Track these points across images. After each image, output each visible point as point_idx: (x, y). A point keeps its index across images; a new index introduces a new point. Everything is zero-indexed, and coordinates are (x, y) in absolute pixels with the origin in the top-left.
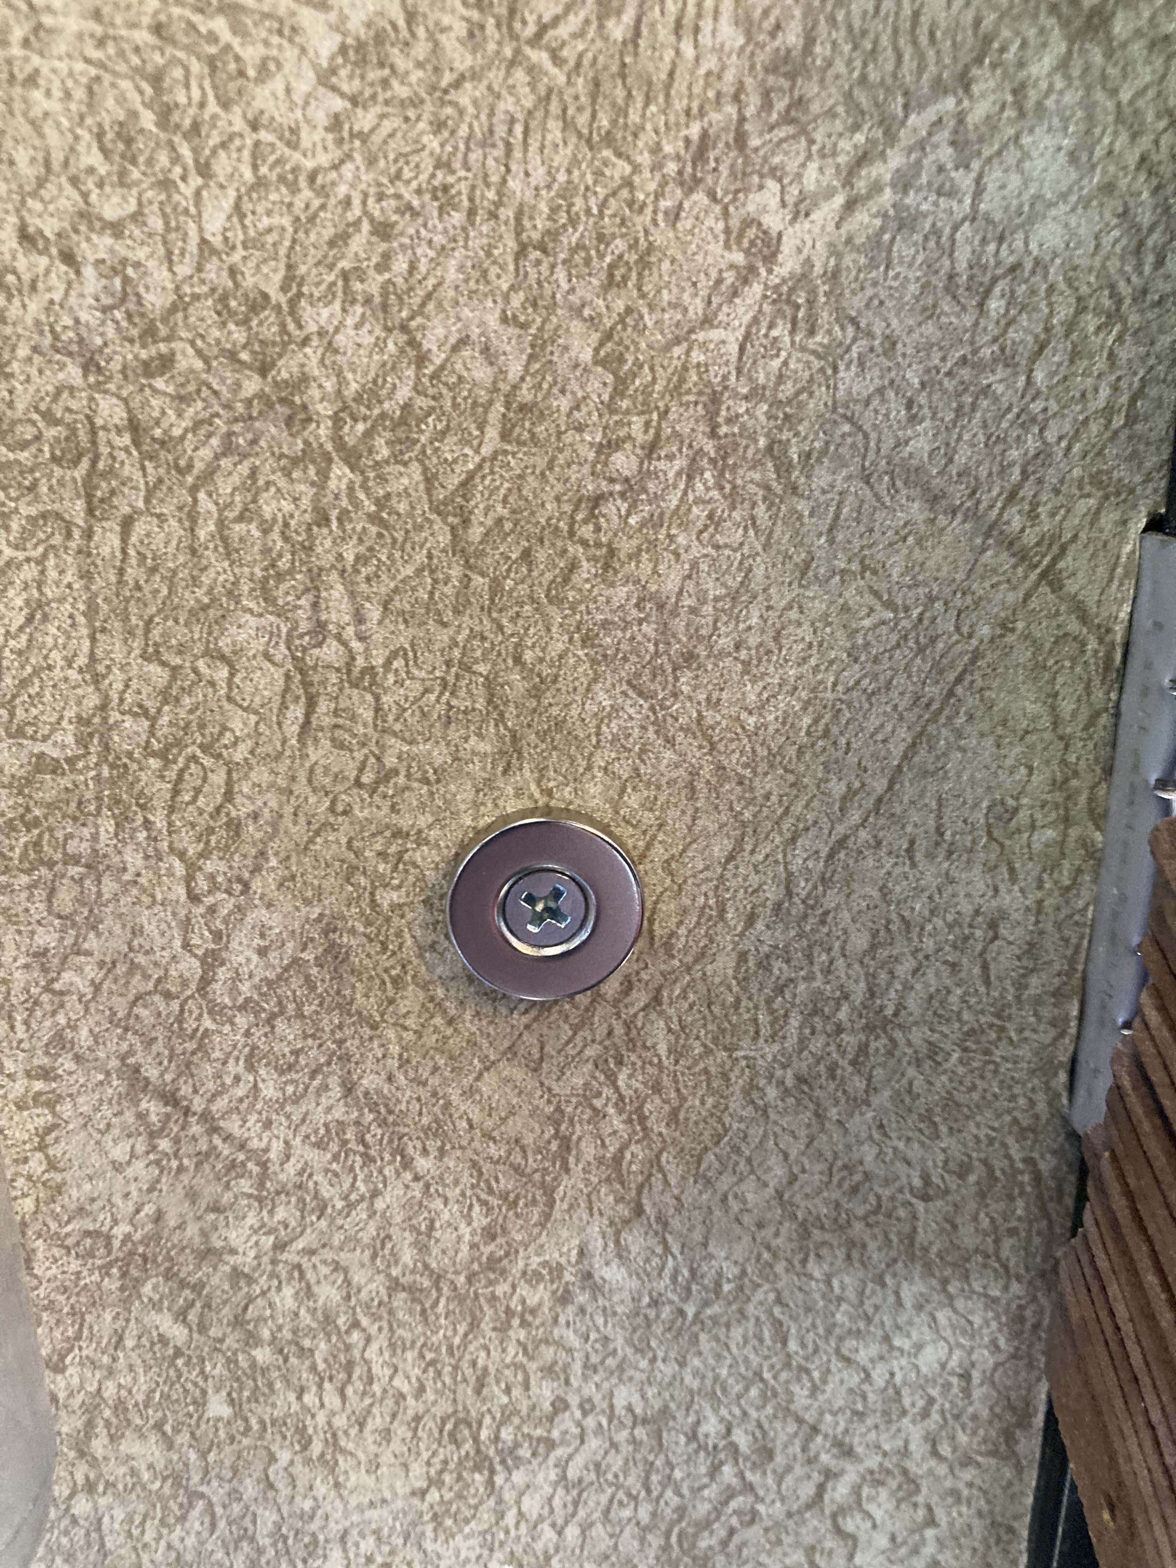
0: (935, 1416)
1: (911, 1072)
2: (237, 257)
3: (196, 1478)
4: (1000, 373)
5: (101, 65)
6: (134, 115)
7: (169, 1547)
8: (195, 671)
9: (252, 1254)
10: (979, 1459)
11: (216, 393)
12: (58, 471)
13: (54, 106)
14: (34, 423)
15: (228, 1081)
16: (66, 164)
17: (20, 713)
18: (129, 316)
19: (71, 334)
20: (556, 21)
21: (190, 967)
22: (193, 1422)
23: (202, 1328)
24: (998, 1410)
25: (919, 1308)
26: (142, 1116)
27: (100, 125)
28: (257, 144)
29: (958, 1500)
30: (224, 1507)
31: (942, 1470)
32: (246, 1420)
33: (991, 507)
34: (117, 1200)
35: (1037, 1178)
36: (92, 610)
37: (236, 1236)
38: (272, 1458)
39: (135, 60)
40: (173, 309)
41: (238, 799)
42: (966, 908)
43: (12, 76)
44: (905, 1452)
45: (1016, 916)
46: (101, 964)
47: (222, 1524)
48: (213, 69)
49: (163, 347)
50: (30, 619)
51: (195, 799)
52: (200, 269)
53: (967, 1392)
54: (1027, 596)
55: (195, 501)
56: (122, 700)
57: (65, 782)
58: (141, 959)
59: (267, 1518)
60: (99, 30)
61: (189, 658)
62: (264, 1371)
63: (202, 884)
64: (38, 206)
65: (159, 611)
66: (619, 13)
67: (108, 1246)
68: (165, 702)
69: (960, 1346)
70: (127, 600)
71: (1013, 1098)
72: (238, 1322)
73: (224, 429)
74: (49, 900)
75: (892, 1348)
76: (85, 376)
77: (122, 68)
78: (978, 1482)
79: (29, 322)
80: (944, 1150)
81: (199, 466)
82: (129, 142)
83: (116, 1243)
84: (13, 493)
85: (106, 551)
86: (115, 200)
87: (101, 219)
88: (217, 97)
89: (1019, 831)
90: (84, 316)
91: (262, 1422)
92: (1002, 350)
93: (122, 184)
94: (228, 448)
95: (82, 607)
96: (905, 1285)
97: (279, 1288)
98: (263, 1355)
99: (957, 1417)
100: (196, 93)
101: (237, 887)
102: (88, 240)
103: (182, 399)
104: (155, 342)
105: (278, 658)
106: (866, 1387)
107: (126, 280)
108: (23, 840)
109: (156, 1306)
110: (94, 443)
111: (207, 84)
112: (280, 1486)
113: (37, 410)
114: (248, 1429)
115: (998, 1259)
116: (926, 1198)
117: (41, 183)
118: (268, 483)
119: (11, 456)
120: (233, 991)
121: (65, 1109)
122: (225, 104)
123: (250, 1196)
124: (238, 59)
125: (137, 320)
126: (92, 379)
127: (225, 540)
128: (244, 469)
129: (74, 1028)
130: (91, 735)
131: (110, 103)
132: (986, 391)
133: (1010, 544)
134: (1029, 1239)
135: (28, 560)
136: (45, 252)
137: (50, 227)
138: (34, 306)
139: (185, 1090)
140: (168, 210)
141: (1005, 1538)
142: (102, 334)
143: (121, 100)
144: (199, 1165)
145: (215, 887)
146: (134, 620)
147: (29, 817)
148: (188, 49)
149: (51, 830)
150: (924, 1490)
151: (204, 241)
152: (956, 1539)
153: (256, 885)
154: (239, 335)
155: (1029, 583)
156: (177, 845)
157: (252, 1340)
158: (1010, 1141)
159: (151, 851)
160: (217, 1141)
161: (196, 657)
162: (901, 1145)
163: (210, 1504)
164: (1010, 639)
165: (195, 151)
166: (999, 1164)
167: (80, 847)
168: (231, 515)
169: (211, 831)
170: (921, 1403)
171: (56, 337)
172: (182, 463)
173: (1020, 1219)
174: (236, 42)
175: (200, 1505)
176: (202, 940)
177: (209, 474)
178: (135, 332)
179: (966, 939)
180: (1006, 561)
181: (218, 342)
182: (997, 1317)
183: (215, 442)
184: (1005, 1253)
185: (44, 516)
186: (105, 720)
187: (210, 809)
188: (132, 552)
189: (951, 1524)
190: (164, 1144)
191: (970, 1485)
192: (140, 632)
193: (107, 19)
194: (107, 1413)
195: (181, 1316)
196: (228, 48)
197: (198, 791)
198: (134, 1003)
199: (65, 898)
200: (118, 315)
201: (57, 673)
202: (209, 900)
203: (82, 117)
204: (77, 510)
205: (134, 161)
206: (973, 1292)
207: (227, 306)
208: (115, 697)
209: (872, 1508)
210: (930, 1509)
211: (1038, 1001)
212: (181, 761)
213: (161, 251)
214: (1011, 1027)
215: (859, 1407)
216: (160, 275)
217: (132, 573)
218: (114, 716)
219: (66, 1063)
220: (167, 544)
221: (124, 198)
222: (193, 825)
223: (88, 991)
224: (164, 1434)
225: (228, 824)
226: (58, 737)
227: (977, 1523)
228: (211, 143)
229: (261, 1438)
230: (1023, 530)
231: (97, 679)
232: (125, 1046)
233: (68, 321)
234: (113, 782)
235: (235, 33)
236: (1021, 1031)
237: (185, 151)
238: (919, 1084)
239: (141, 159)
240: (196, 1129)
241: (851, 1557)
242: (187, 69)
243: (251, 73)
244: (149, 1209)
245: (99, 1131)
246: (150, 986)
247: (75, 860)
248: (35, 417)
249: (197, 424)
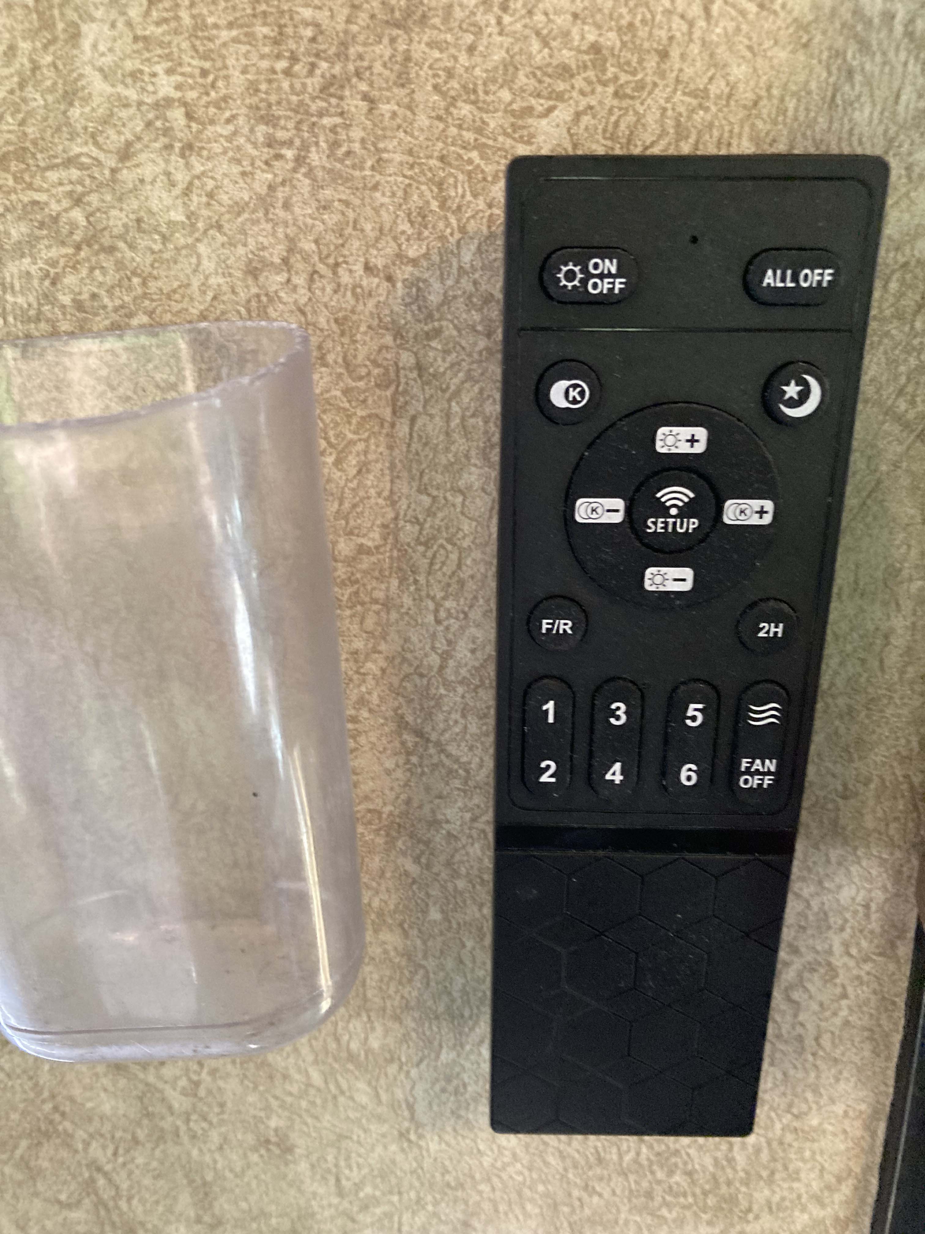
0: (848, 930)
1: (837, 723)
2: (477, 276)
3: (420, 955)
4: (896, 323)
5: (411, 178)
6: (428, 202)
7: (403, 997)
8: (445, 498)
9: (458, 823)
10: (874, 957)
11: (463, 348)
12: (378, 392)
13: (386, 200)
14: (366, 366)
15: (451, 723)
16: (391, 230)
17: (352, 523)
18: (420, 309)
19: (389, 319)
20: (653, 144)
21: (434, 660)
22: (420, 922)
23: (428, 867)
24: (886, 927)
25: (840, 864)
26: (403, 743)
27: (409, 209)
28: (491, 215)
29: (862, 983)
30: (434, 973)
31: (852, 963)
32: (450, 922)
33: (888, 398)
34: (387, 792)
35: (912, 787)
36: (392, 467)
37: (451, 813)
38: (464, 946)
39: (430, 175)
40: (442, 304)
41: (464, 568)
42: (871, 627)
43: (365, 185)
44: (830, 952)
45: (900, 631)
46: (387, 658)
47: (433, 984)
48: (470, 178)
49: (436, 324)
50: (359, 472)
51: (441, 569)
52: (458, 282)
53: (867, 916)
54: (908, 448)
55: (450, 407)
56: (405, 515)
57: (373, 559)
58: (409, 656)
59: (459, 981)
60: (411, 160)
61: (442, 491)
62: (461, 893)
63: (442, 614)
64: (375, 252)
65: (428, 466)
66: (687, 137)
67: (380, 818)
68: (428, 516)
69: (864, 888)
70: (411, 461)
71: (897, 739)
72: (448, 864)
73: (467, 368)
74: (361, 623)
75: (824, 888)
76: (395, 340)
77: (423, 179)
78: (874, 971)
79: (367, 314)
80: (856, 769)
81: (453, 387)
82: (424, 217)
83: (384, 816)
84: (354, 404)
85: (401, 435)
86: (415, 247)
87: (407, 257)
88: (471, 192)
89: (902, 582)
90: (396, 309)
91: (459, 924)
92: (897, 310)
93: (419, 239)
94: (469, 377)
95: (387, 464)
96: (831, 850)
97: (472, 844)
98: (461, 884)
99: (861, 931)
100: (460, 191)
101: (462, 616)
102: (400, 268)
103: (446, 352)
104: (432, 321)
105: (489, 490)
106: (807, 911)
107: (419, 289)
108: (349, 591)
109: (404, 853)
110: (398, 376)
111: (466, 185)
112: (467, 962)
113: (369, 359)
114: (450, 927)
115: (888, 836)
116: (845, 798)
117: (377, 240)
118: (489, 396)
119: (354, 384)
120: (457, 673)
121: (362, 740)
122: (475, 196)
123: (459, 789)
124: (483, 171)
125: (424, 310)
126: (398, 342)
127: (464, 427)
128: (476, 389)
129: (369, 693)
130: (388, 534)
131: (415, 197)
132: (887, 334)
133: (899, 419)
134: (905, 824)
135: (360, 440)
136: (377, 276)
137: (380, 262)
138: (371, 304)
139: (428, 729)
140: (442, 251)
141: (890, 1007)
142: (405, 318)
143: (421, 195)
144: (432, 771)
145: (449, 615)
146: (414, 471)
147: (353, 578)
148: (457, 168)
149: (364, 585)
150: (841, 976)
151: (460, 268)
152: (860, 1007)
153: (472, 615)
154: (476, 316)
155: (910, 440)
156: (432, 593)
157: (455, 874)
158: (895, 764)
159: (417, 597)
160: (443, 756)
161: (446, 491)
162: (830, 765)
163: (427, 972)
164: (899, 472)
165: (459, 220)
166: (888, 778)
167: (380, 595)
168: (468, 414)
169: (449, 585)
170: (840, 922)
171: (380, 320)
172: (444, 386)
173: (901, 812)
174: (482, 163)
175: (421, 972)
176: (441, 645)
177: (457, 393)
178: (422, 317)
179: (871, 644)
180: (896, 429)
181: (465, 320)
182: (886, 871)
183: (461, 375)
184: (892, 832)
185: (370, 416)
186: (397, 525)
187: (449, 573)
188: (415, 435)
189: (857, 996)
190: (414, 759)
191: (868, 973)
192: (417, 477)
193: (415, 154)
194: (373, 916)
195: (417, 860)
196: (478, 166)
197: (443, 563)
198: (402, 680)
199: (370, 622)
200: (414, 307)
201: (373, 501)
202: (445, 623)
203: (400, 205)
204: (387, 413)
205: (426, 227)
206: (872, 855)
207: (471, 302)
208: (402, 513)
209: (809, 986)
210: (844, 987)
211: (912, 683)
212: (435, 547)
213: (438, 273)
214: (896, 696)
215: (803, 923)
216: (436, 286)
217: (414, 446)
218: (401, 523)
219: (365, 714)
220: (433, 431)
221: (420, 246)
222: (440, 582)
223: (379, 673)
224: (403, 929)
225: (458, 582)
226: (371, 535)
227: (873, 997)
228: (467, 215)
229: (458, 933)
230: (906, 411)
231: (393, 503)
232: (396, 704)
233: (387, 312)
234: (399, 558)
235: (482, 158)
236: (902, 698)
237: (453, 221)
238: (842, 730)
239: (430, 226)
240: (432, 751)
241: (796, 1016)
242: (456, 177)
243: (490, 179)
244: (403, 797)
245: (380, 752)
246: (412, 670)
247: (376, 601)
248: (368, 363)
249: (452, 365)
